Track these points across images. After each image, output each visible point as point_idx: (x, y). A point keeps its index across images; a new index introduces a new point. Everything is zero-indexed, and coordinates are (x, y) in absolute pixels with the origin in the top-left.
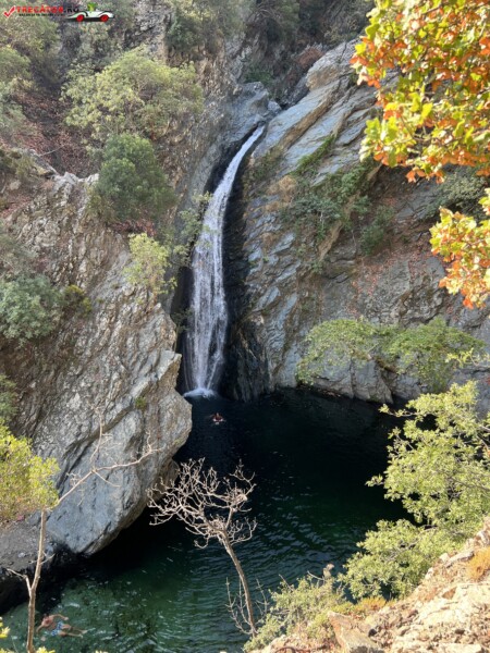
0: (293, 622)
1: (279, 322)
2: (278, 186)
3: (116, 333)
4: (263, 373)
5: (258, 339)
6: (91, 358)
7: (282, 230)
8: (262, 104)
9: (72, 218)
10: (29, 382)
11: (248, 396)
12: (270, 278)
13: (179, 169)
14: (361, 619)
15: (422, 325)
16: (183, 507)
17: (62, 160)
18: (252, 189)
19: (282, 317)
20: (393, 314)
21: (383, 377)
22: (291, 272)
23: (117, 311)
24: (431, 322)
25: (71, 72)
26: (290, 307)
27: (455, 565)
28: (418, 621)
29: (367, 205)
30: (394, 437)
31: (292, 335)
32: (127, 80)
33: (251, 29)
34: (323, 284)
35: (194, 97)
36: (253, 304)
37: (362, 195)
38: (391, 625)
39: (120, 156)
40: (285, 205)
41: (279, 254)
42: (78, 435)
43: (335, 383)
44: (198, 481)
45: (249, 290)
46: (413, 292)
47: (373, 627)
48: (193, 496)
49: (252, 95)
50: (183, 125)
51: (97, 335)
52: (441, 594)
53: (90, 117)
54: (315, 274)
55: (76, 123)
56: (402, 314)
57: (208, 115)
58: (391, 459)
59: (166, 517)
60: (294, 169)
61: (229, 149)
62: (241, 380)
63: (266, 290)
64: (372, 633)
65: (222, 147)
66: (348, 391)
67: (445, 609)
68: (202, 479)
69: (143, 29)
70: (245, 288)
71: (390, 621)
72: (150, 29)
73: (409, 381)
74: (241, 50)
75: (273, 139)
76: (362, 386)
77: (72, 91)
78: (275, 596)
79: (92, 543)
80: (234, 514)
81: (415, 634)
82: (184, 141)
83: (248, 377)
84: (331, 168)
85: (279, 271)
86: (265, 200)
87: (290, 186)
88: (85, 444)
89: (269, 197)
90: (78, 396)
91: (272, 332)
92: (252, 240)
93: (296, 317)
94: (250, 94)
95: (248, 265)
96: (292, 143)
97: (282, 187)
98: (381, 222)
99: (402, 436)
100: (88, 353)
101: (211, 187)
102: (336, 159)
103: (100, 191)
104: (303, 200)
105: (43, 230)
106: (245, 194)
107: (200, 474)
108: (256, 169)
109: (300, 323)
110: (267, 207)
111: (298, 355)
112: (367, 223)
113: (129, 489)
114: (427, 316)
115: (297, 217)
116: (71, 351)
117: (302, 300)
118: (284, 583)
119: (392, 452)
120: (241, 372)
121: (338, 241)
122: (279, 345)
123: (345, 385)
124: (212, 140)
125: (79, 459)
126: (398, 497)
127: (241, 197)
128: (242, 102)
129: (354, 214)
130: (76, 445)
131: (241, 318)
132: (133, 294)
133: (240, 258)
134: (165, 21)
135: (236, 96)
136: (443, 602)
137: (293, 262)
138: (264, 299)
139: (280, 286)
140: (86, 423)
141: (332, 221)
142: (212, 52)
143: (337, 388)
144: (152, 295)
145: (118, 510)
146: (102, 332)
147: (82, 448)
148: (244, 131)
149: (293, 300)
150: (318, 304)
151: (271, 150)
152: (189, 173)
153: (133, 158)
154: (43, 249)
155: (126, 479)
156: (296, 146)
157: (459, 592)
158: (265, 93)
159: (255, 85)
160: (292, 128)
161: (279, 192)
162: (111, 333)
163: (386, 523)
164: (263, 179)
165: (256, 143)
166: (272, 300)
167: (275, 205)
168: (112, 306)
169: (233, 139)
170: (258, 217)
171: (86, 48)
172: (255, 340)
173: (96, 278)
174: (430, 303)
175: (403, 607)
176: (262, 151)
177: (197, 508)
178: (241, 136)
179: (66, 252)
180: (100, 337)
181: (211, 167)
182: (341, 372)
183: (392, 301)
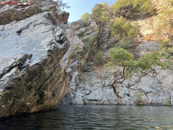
15: (120, 84)
24: (123, 82)
43: (100, 101)
76: (112, 100)
93: (77, 80)
122: (73, 88)
123: (104, 101)
137: (75, 61)
149: (76, 73)
182: (101, 97)
183: (111, 74)
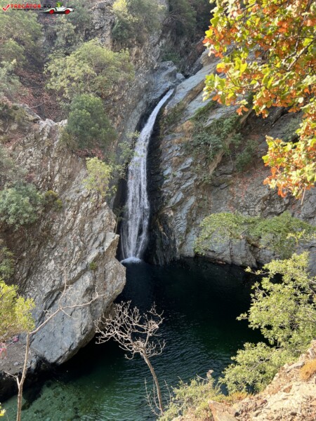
0: (187, 408)
1: (183, 214)
2: (183, 128)
3: (77, 221)
4: (172, 247)
5: (170, 225)
6: (61, 237)
7: (185, 156)
8: (173, 75)
9: (50, 148)
10: (22, 252)
11: (163, 262)
12: (177, 186)
13: (119, 116)
14: (230, 405)
15: (275, 217)
16: (117, 332)
17: (44, 112)
18: (166, 129)
19: (185, 211)
20: (257, 209)
21: (250, 250)
22: (191, 182)
23: (79, 206)
24: (282, 214)
25: (50, 56)
26: (190, 205)
27: (293, 371)
28: (267, 407)
29: (240, 139)
30: (256, 288)
31: (191, 222)
32: (86, 60)
33: (166, 28)
34: (212, 190)
35: (129, 71)
36: (166, 203)
37: (237, 133)
38: (250, 410)
39: (81, 108)
40: (187, 139)
41: (183, 171)
42: (53, 287)
43: (219, 254)
44: (127, 316)
45: (164, 194)
46: (270, 195)
47: (238, 410)
48: (124, 325)
49: (166, 69)
50: (121, 88)
51: (65, 223)
52: (282, 390)
53: (62, 84)
54: (207, 184)
55: (53, 87)
56: (263, 210)
57: (137, 82)
58: (253, 303)
59: (106, 339)
60: (193, 116)
61: (151, 104)
62: (158, 252)
63: (175, 194)
64: (237, 414)
65: (147, 103)
66: (228, 259)
67: (284, 399)
68: (130, 314)
69: (96, 28)
70: (161, 193)
71: (249, 407)
72: (101, 28)
73: (268, 253)
74: (159, 41)
75: (179, 97)
76: (237, 256)
77: (51, 67)
78: (176, 390)
79: (61, 357)
80: (150, 337)
81: (265, 415)
82: (122, 99)
83: (163, 250)
84: (217, 115)
85: (183, 181)
86: (175, 136)
87: (191, 127)
88: (58, 292)
89: (177, 134)
90: (53, 262)
91: (179, 221)
92: (166, 162)
93: (194, 211)
94: (164, 69)
95: (163, 178)
96: (192, 100)
97: (185, 128)
98: (249, 150)
99: (260, 287)
100: (60, 234)
101: (140, 128)
102: (219, 110)
103: (68, 131)
104: (199, 136)
105: (32, 155)
106: (161, 132)
107: (129, 311)
108: (168, 117)
109: (197, 215)
110: (176, 141)
111: (195, 236)
112: (240, 151)
113: (85, 321)
114: (279, 211)
115: (195, 147)
116: (48, 233)
117: (198, 200)
118: (181, 382)
119: (254, 298)
120: (158, 246)
121: (221, 162)
122: (182, 229)
123: (226, 255)
124: (140, 98)
125: (53, 303)
126: (257, 327)
127: (159, 135)
128: (159, 74)
129: (232, 145)
130: (52, 293)
131: (158, 211)
132: (89, 196)
133: (158, 173)
134: (111, 22)
135: (156, 70)
136: (283, 395)
137: (192, 176)
138: (173, 199)
139: (184, 191)
140: (58, 279)
141: (217, 150)
142: (140, 42)
143: (220, 257)
144: (101, 197)
145: (78, 335)
146: (69, 220)
147: (55, 295)
148: (161, 92)
149: (192, 200)
150: (208, 203)
151: (178, 104)
152: (125, 119)
153: (89, 109)
154: (32, 168)
155: (84, 315)
156: (194, 102)
157: (294, 388)
158: (175, 68)
159: (168, 63)
160: (192, 90)
161: (183, 131)
162: (74, 221)
163: (250, 345)
164: (173, 122)
165: (169, 100)
166: (178, 200)
167: (180, 140)
168: (76, 204)
169: (154, 97)
170: (169, 147)
171: (60, 41)
172: (168, 226)
173: (65, 186)
174: (281, 202)
175: (258, 398)
176: (172, 105)
177: (126, 333)
178: (159, 95)
179: (46, 169)
180: (67, 224)
181: (139, 115)
182: (223, 247)
183: (257, 201)
